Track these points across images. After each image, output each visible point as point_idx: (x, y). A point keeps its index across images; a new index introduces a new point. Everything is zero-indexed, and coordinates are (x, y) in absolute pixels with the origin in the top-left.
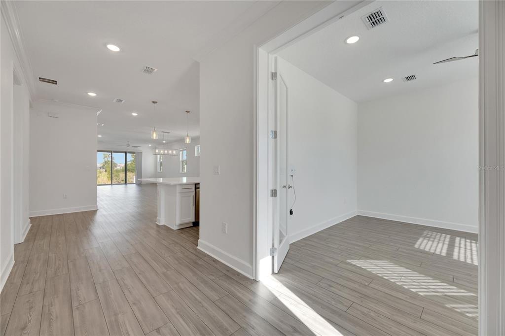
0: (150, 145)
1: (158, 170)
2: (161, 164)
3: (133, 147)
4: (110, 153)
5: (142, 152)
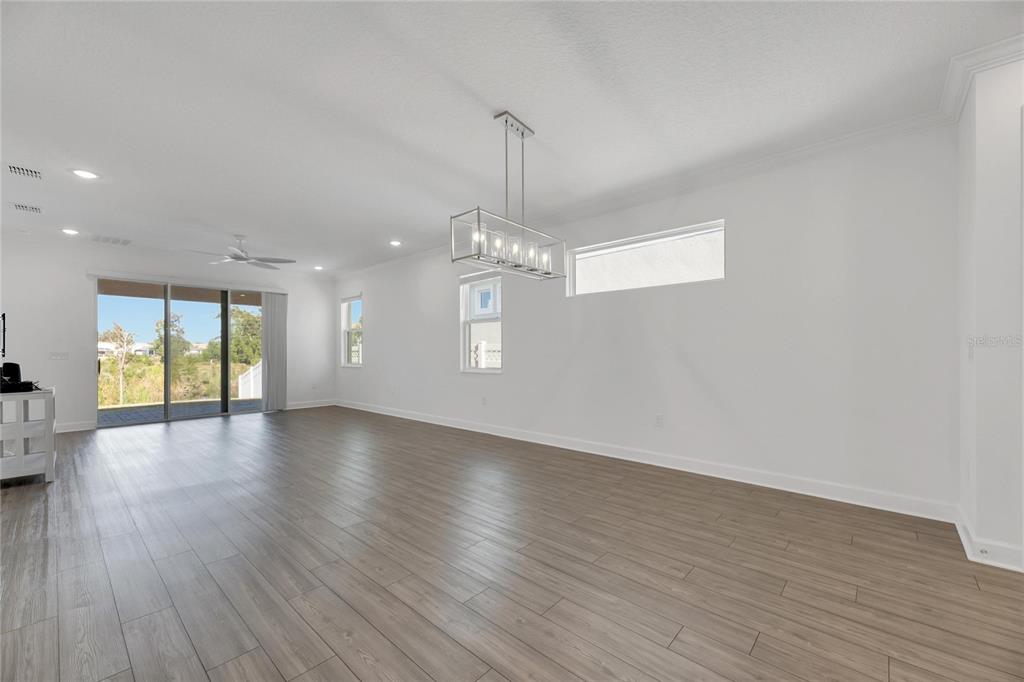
0: (319, 268)
1: (343, 360)
5: (285, 296)
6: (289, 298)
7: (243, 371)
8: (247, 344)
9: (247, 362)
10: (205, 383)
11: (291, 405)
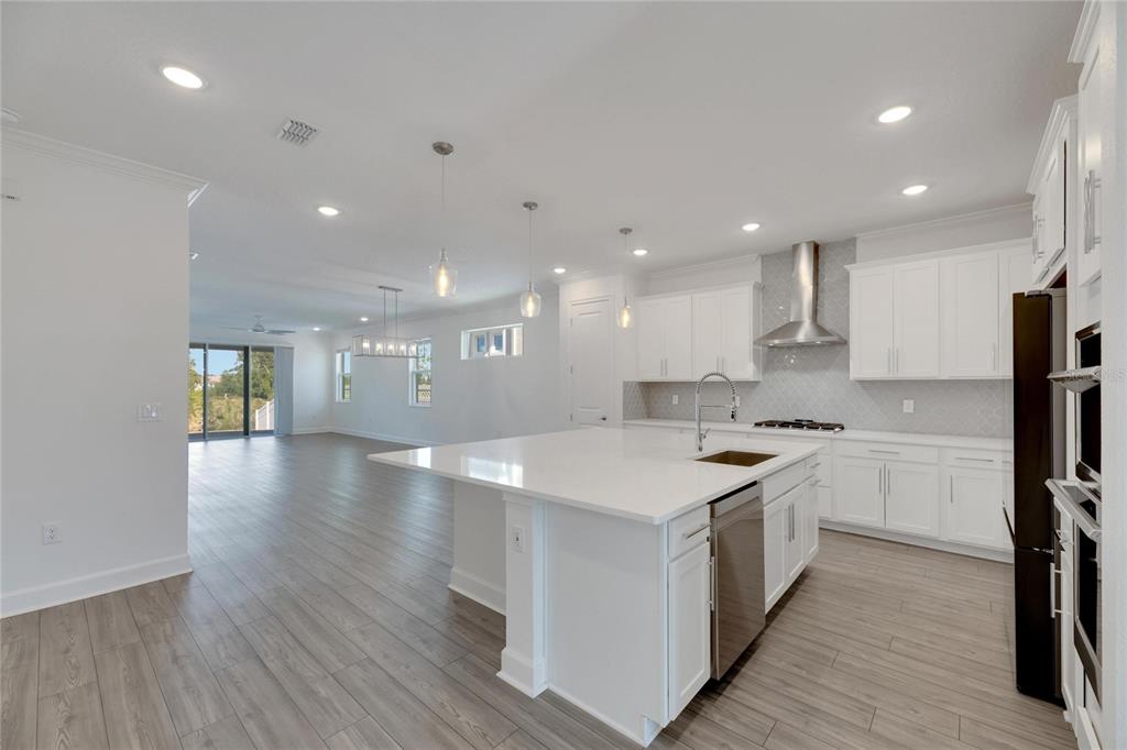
0: (317, 329)
1: (338, 397)
2: (345, 380)
3: (273, 332)
4: (202, 350)
5: (292, 348)
6: (295, 350)
7: (259, 406)
8: (264, 376)
9: (265, 397)
10: (220, 417)
11: (296, 431)
